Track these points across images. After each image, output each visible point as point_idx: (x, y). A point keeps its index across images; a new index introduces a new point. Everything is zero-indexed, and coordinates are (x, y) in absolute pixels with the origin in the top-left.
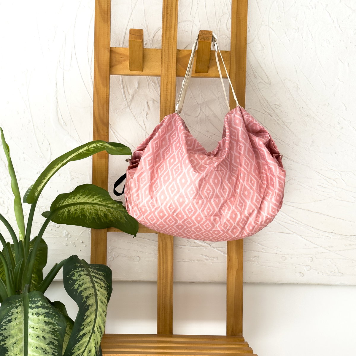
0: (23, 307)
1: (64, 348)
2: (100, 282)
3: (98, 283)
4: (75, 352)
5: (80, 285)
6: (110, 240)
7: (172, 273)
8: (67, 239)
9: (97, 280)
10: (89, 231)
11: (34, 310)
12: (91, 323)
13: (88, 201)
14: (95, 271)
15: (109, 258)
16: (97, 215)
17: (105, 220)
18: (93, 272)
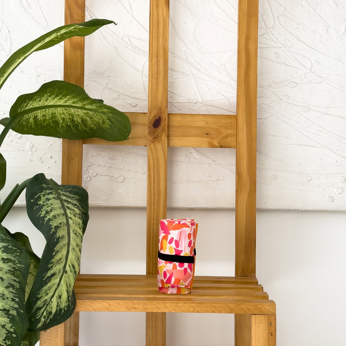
1: (28, 292)
2: (74, 208)
3: (70, 209)
4: (41, 298)
5: (47, 212)
6: (87, 155)
7: (166, 196)
8: (32, 153)
9: (69, 206)
10: (60, 143)
12: (62, 260)
13: (58, 104)
14: (67, 193)
15: (85, 178)
16: (73, 121)
17: (84, 128)
18: (64, 195)
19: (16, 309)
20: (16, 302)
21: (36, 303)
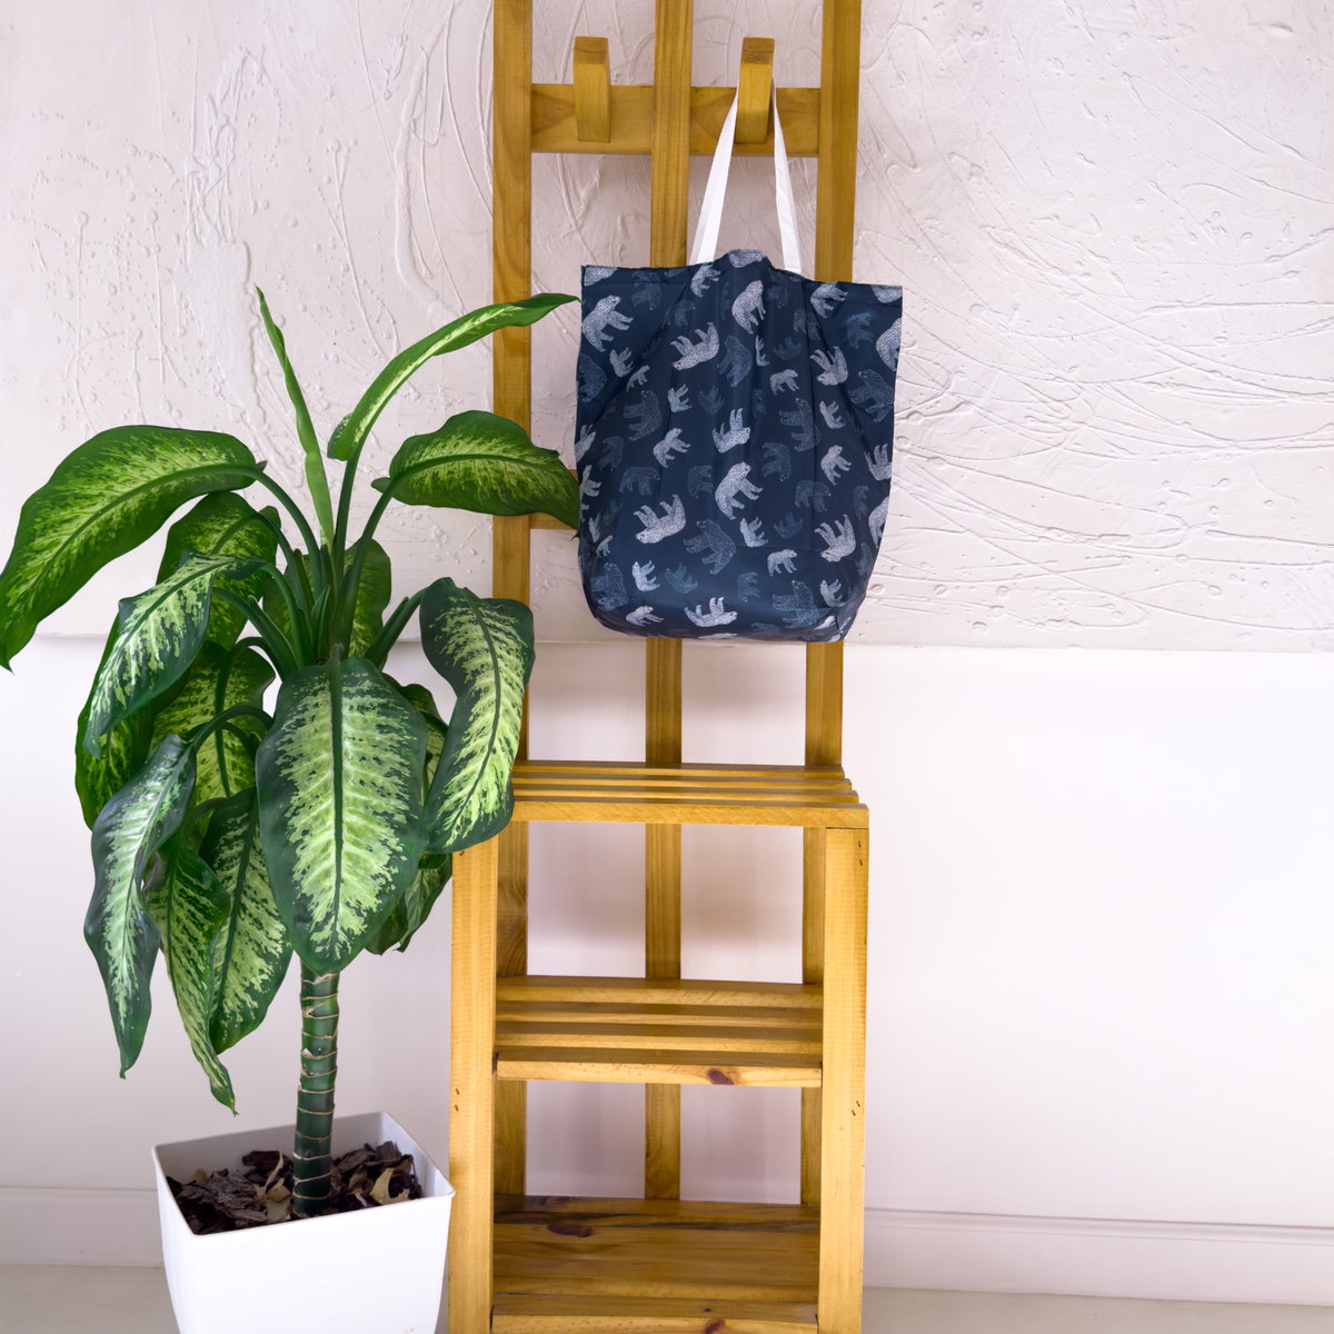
0: (329, 693)
2: (507, 640)
3: (500, 641)
4: (450, 795)
5: (458, 647)
9: (499, 635)
11: (354, 698)
12: (486, 731)
13: (477, 452)
14: (495, 613)
16: (501, 482)
17: (521, 496)
18: (489, 616)
19: (405, 812)
20: (405, 801)
21: (442, 804)
